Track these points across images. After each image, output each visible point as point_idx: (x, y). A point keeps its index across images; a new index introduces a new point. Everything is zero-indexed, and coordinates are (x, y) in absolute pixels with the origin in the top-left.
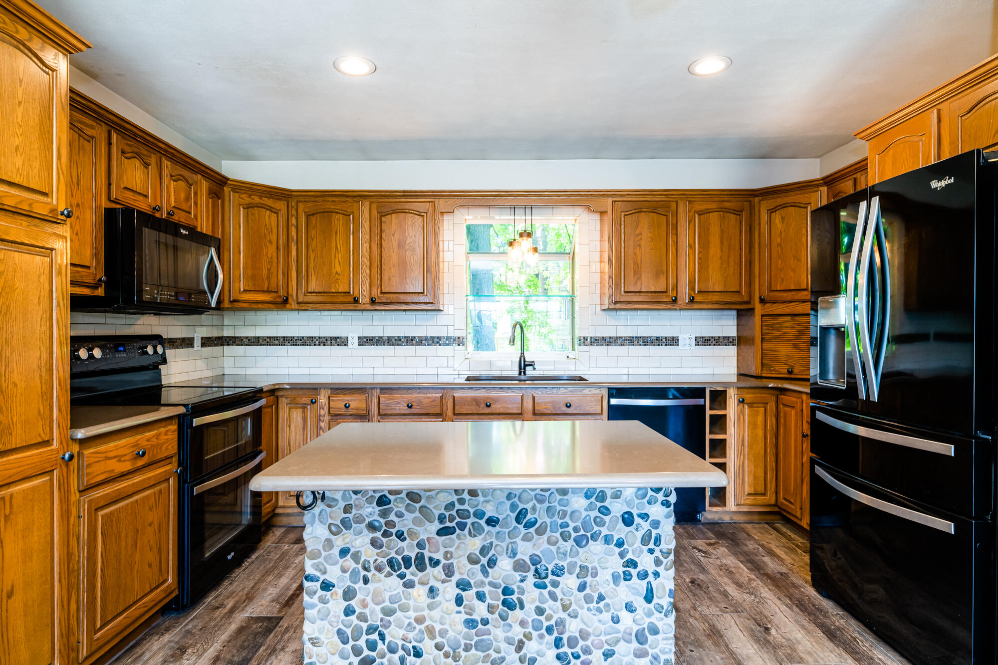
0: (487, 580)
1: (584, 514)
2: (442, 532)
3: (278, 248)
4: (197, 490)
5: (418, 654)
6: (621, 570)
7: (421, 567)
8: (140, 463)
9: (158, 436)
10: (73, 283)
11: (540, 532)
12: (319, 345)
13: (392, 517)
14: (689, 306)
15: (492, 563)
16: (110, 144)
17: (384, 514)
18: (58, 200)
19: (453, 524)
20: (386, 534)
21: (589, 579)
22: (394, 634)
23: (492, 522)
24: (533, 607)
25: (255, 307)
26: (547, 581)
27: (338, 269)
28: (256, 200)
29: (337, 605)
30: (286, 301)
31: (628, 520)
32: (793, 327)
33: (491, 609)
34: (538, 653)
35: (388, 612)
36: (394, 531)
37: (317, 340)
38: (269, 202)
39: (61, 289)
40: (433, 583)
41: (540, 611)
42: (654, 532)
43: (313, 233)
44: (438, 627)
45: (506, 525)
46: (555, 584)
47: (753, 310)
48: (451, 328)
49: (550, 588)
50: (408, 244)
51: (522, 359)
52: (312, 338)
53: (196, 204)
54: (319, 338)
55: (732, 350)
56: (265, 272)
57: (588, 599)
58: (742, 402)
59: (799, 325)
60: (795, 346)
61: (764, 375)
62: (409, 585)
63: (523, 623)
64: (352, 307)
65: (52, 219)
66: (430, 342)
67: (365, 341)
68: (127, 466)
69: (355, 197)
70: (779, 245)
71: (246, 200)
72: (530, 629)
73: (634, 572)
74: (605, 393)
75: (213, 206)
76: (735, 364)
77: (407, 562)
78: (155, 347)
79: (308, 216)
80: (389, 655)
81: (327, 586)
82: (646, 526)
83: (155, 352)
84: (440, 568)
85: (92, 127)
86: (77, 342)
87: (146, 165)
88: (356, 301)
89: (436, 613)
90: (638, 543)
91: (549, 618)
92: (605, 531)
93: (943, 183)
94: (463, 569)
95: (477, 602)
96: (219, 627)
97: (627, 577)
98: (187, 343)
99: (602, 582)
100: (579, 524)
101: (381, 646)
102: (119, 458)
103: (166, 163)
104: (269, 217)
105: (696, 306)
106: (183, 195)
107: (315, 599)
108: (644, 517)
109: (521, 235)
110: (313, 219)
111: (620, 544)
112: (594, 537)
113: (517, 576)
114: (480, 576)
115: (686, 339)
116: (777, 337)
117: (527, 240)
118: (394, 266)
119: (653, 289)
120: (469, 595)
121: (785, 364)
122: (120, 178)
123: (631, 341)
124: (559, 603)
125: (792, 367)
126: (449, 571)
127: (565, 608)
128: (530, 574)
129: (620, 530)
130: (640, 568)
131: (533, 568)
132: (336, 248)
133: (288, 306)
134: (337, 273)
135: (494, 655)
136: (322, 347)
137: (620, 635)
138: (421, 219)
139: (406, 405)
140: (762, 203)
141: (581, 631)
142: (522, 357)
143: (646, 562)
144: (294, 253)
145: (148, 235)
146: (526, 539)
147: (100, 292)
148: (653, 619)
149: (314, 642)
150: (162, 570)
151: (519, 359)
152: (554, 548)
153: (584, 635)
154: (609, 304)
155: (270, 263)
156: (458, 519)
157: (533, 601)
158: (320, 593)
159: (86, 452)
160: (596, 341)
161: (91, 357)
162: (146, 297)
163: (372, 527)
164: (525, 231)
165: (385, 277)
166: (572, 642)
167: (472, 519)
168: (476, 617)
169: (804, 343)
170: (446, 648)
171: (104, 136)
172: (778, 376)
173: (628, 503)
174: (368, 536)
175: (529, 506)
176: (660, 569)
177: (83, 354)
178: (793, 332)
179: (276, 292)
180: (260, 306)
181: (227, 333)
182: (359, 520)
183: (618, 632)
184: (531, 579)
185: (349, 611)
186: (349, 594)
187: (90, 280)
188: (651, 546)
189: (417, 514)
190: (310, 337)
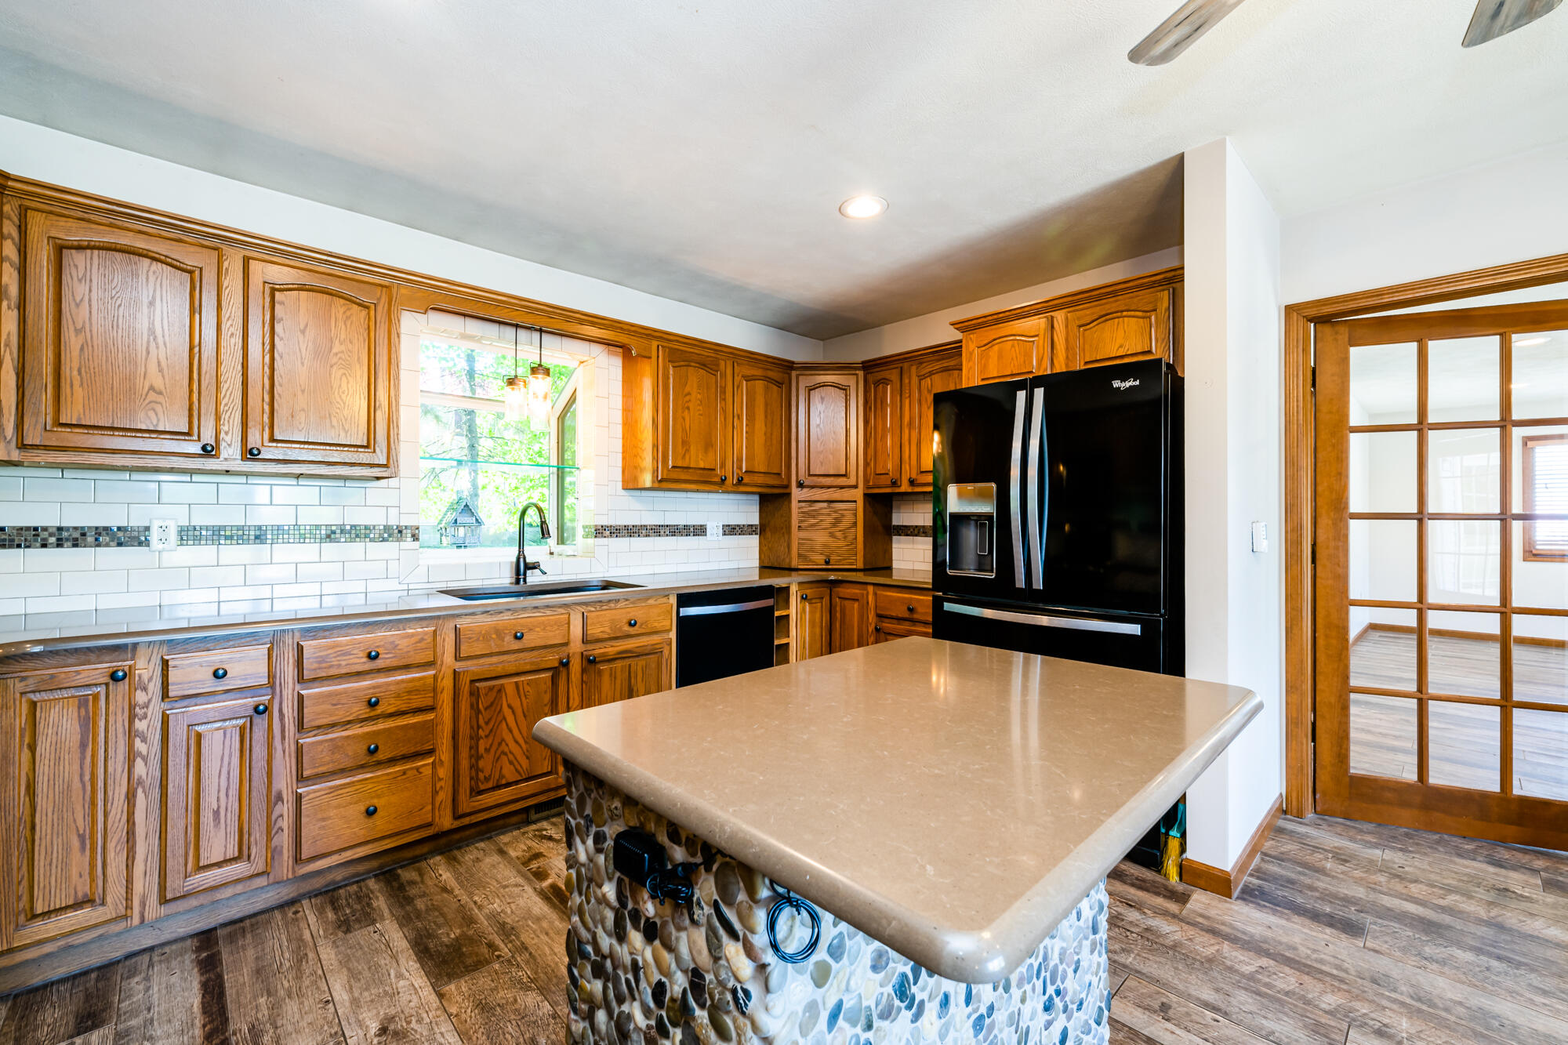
12: (59, 545)
14: (735, 489)
32: (829, 515)
37: (51, 535)
47: (789, 495)
48: (393, 512)
50: (336, 354)
51: (522, 560)
52: (36, 529)
54: (60, 529)
55: (754, 540)
58: (804, 598)
59: (835, 512)
60: (832, 535)
61: (800, 567)
67: (189, 535)
69: (206, 236)
70: (818, 426)
74: (673, 600)
76: (757, 556)
79: (60, 247)
93: (1128, 384)
105: (742, 489)
109: (534, 371)
115: (714, 527)
116: (813, 525)
117: (543, 379)
118: (303, 391)
119: (702, 466)
121: (821, 554)
123: (657, 531)
125: (828, 556)
134: (152, 388)
138: (364, 313)
139: (363, 654)
140: (801, 378)
142: (521, 555)
144: (9, 327)
151: (515, 560)
154: (653, 482)
160: (615, 531)
164: (540, 365)
169: (840, 531)
172: (815, 567)
178: (829, 520)
190: (28, 529)
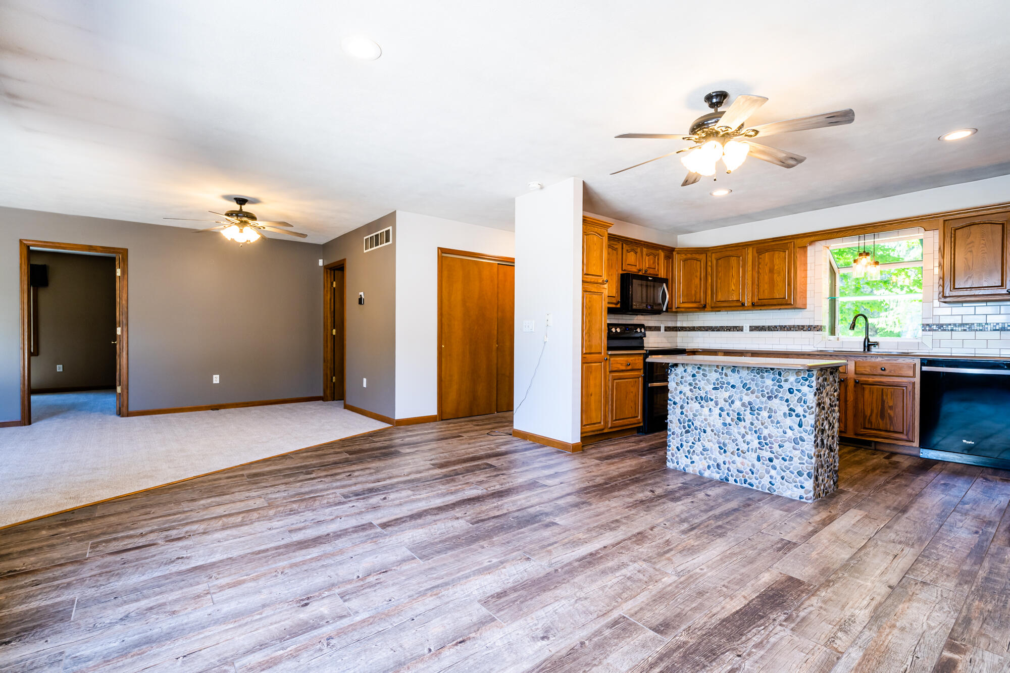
0: (731, 409)
1: (771, 387)
2: (715, 389)
3: (700, 279)
4: (650, 385)
5: (705, 432)
6: (788, 412)
7: (707, 401)
8: (629, 368)
9: (635, 360)
10: (608, 303)
11: (753, 393)
13: (697, 382)
15: (733, 402)
16: (622, 248)
17: (694, 380)
18: (605, 278)
19: (719, 386)
20: (695, 388)
21: (773, 414)
22: (697, 423)
23: (733, 387)
24: (749, 422)
25: (688, 311)
26: (755, 412)
27: (733, 288)
28: (689, 256)
29: (678, 411)
30: (705, 307)
31: (791, 391)
33: (732, 420)
34: (751, 440)
35: (695, 415)
36: (697, 387)
38: (697, 256)
39: (605, 305)
40: (711, 407)
41: (752, 424)
42: (803, 398)
43: (720, 269)
44: (712, 423)
45: (738, 388)
46: (759, 414)
48: (811, 320)
49: (756, 415)
50: (776, 269)
52: (723, 327)
53: (658, 264)
54: (727, 327)
56: (693, 292)
57: (772, 422)
62: (702, 407)
63: (745, 427)
64: (741, 308)
65: (603, 283)
66: (797, 329)
67: (753, 329)
68: (623, 368)
69: (743, 246)
71: (684, 256)
72: (748, 430)
73: (794, 414)
74: (919, 362)
75: (667, 263)
77: (701, 398)
78: (641, 329)
79: (717, 260)
80: (695, 431)
81: (675, 403)
82: (799, 395)
83: (641, 331)
84: (713, 402)
85: (616, 245)
86: (610, 326)
87: (636, 253)
88: (743, 305)
89: (712, 418)
90: (796, 402)
91: (755, 427)
92: (780, 395)
94: (722, 403)
95: (727, 417)
96: (656, 440)
97: (790, 415)
98: (658, 329)
99: (779, 416)
100: (769, 391)
101: (692, 427)
102: (622, 364)
103: (645, 250)
104: (696, 264)
106: (652, 262)
107: (671, 407)
108: (799, 391)
110: (720, 261)
111: (787, 401)
112: (776, 397)
113: (743, 409)
114: (728, 407)
117: (867, 257)
118: (766, 283)
120: (724, 414)
122: (626, 260)
124: (760, 422)
126: (717, 404)
127: (762, 424)
128: (749, 409)
129: (787, 395)
130: (796, 412)
131: (749, 406)
132: (732, 275)
133: (706, 309)
134: (732, 290)
135: (733, 438)
136: (728, 332)
137: (787, 439)
138: (784, 253)
141: (769, 434)
142: (867, 339)
143: (799, 410)
144: (710, 281)
145: (636, 282)
146: (747, 395)
147: (619, 306)
148: (802, 435)
149: (671, 422)
150: (636, 411)
152: (758, 400)
153: (770, 436)
154: (940, 298)
155: (696, 287)
156: (720, 385)
157: (749, 420)
158: (673, 405)
159: (611, 359)
161: (616, 331)
162: (634, 307)
163: (690, 384)
164: (865, 252)
165: (761, 291)
166: (765, 438)
167: (726, 385)
168: (727, 422)
170: (715, 432)
171: (620, 246)
173: (792, 383)
174: (689, 388)
175: (748, 382)
176: (807, 414)
177: (614, 330)
179: (700, 302)
180: (691, 310)
181: (679, 324)
182: (686, 382)
183: (785, 437)
184: (748, 411)
185: (682, 413)
186: (682, 407)
187: (615, 302)
188: (802, 403)
189: (706, 381)
190: (721, 326)
